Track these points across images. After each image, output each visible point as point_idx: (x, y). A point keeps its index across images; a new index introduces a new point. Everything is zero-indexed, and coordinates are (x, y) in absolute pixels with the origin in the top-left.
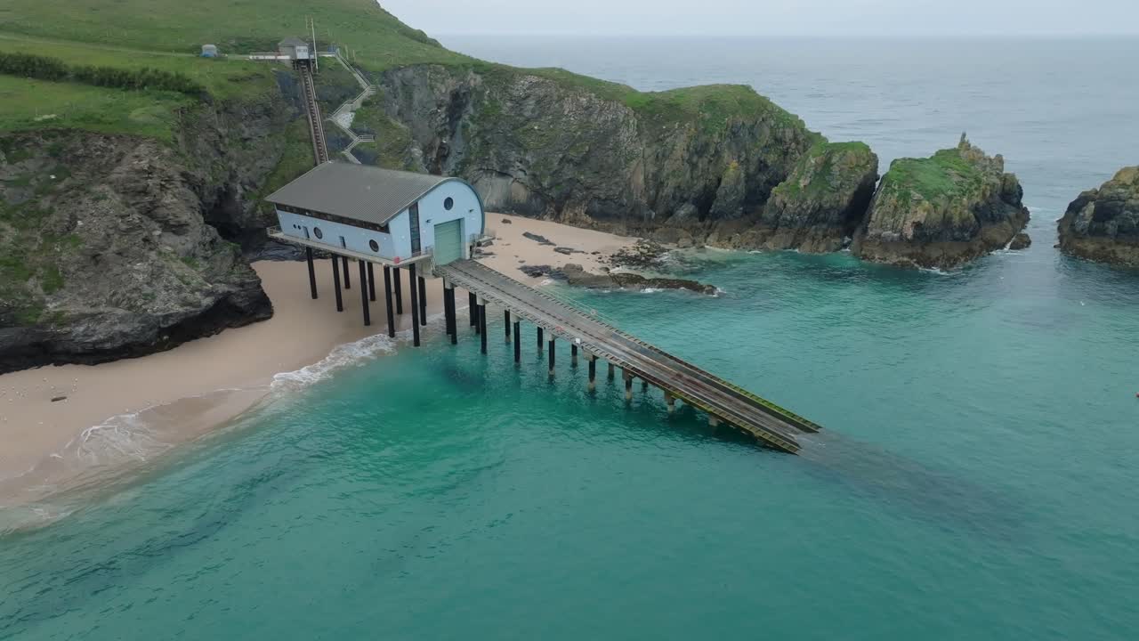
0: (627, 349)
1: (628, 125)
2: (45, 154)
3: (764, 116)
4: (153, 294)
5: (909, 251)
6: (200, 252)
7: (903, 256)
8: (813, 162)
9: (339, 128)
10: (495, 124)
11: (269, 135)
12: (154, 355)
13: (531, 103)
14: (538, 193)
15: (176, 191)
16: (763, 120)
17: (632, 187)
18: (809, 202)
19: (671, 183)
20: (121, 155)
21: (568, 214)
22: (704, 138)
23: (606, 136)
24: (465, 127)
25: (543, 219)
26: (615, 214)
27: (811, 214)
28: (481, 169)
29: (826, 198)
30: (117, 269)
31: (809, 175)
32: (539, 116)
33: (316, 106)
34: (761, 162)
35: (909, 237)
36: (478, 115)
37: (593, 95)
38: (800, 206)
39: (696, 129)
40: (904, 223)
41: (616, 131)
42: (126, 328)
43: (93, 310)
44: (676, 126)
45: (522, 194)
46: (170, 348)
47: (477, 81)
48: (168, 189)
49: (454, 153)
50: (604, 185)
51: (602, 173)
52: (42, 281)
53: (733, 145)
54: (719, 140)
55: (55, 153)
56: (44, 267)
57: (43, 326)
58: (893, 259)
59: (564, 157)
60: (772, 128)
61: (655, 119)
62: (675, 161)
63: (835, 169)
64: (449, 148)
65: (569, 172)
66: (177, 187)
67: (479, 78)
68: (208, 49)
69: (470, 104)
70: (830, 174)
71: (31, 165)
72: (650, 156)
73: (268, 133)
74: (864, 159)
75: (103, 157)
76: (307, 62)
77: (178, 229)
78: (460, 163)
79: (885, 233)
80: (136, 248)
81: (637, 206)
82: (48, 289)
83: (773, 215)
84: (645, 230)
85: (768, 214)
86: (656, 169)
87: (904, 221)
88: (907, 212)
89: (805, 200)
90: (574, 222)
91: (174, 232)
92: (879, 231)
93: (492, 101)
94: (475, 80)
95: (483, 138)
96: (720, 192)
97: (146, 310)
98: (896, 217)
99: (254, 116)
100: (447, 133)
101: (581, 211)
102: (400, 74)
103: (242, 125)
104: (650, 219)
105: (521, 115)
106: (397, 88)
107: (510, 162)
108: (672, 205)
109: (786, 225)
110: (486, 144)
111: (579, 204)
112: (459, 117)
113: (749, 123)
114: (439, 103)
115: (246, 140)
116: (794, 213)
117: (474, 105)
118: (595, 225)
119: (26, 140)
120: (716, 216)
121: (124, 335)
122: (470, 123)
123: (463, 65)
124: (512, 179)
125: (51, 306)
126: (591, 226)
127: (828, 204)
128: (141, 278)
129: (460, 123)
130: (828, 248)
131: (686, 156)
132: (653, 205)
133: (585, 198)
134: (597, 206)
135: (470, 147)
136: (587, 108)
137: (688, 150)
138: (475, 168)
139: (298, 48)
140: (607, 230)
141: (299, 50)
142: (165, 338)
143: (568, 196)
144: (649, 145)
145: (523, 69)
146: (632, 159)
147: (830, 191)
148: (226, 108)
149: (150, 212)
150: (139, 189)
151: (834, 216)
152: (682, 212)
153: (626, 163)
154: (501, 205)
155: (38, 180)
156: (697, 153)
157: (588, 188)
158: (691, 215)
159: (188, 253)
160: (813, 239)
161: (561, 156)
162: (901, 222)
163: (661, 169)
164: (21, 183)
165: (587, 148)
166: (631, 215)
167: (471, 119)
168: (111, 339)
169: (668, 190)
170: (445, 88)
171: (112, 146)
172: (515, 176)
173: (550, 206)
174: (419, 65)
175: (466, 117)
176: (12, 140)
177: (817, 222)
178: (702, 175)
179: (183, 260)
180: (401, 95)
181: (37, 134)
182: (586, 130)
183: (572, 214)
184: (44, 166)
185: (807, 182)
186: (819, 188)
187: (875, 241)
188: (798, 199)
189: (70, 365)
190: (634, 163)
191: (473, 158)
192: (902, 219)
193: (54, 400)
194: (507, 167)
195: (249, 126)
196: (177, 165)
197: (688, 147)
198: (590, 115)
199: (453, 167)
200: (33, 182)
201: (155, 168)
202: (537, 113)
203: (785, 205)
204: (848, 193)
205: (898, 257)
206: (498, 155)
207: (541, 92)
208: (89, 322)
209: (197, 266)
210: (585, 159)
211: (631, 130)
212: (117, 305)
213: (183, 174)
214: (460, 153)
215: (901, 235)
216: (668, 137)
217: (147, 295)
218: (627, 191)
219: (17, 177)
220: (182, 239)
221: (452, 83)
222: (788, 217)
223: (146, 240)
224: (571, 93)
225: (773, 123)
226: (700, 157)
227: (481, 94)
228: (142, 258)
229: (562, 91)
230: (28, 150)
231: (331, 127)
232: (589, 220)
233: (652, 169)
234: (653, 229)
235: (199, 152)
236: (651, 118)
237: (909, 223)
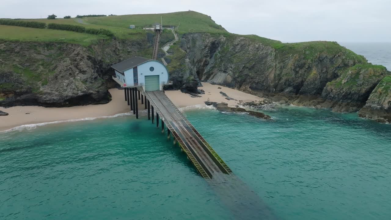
0: (182, 125)
1: (271, 55)
2: (57, 49)
3: (339, 54)
4: (66, 89)
5: (385, 115)
6: (89, 80)
7: (381, 117)
8: (350, 72)
9: (163, 51)
10: (226, 54)
11: (138, 52)
12: (64, 108)
13: (239, 46)
14: (235, 79)
15: (84, 61)
16: (339, 56)
17: (269, 79)
18: (344, 90)
19: (284, 78)
20: (74, 50)
21: (243, 87)
22: (303, 61)
23: (262, 59)
24: (216, 55)
25: (234, 89)
26: (260, 89)
27: (344, 95)
28: (218, 70)
29: (354, 89)
30: (60, 81)
31: (347, 78)
32: (240, 51)
33: (158, 44)
34: (335, 74)
35: (385, 108)
36: (221, 51)
37: (261, 43)
38: (340, 91)
39: (299, 57)
40: (384, 101)
41: (266, 57)
42: (55, 98)
43: (51, 92)
44: (291, 56)
45: (230, 79)
46: (69, 107)
47: (224, 39)
48: (82, 60)
49: (210, 64)
50: (258, 77)
51: (258, 73)
52: (42, 82)
53: (319, 66)
54: (311, 62)
55: (60, 49)
56: (44, 78)
57: (36, 94)
58: (375, 118)
59: (245, 66)
60: (343, 59)
61: (283, 53)
62: (288, 69)
63: (361, 76)
64: (209, 62)
65: (246, 72)
66: (85, 60)
67: (225, 38)
68: (131, 26)
69: (220, 47)
70: (358, 78)
71: (53, 51)
72: (278, 67)
73: (138, 51)
74: (379, 73)
75: (70, 50)
76: (159, 30)
77: (84, 72)
78: (211, 67)
79: (373, 105)
80: (67, 76)
81: (269, 86)
82: (43, 85)
83: (325, 94)
84: (270, 96)
85: (324, 94)
86: (280, 72)
87: (384, 100)
88: (386, 96)
89: (342, 89)
90: (244, 91)
91: (82, 73)
92: (370, 104)
93: (227, 46)
94: (223, 39)
95: (221, 59)
96: (306, 83)
97: (62, 94)
98: (381, 98)
99: (133, 45)
100: (209, 57)
101: (248, 87)
102: (192, 35)
103: (128, 48)
104: (273, 92)
105: (235, 51)
106: (190, 40)
107: (228, 67)
108: (284, 87)
109: (330, 99)
110: (222, 61)
111: (248, 84)
112: (215, 52)
113: (330, 56)
114: (205, 46)
115: (129, 52)
116: (335, 94)
117: (221, 47)
118: (252, 93)
119: (52, 45)
120: (302, 93)
121: (54, 99)
122: (218, 54)
123: (219, 33)
124: (227, 74)
125: (41, 89)
126: (250, 93)
127: (354, 92)
128: (65, 84)
129: (215, 53)
130: (347, 111)
131: (293, 68)
132: (275, 87)
133: (250, 82)
134: (254, 85)
135: (216, 62)
136: (257, 48)
137: (294, 65)
138: (217, 69)
139: (156, 26)
140: (255, 94)
141: (157, 27)
142: (67, 103)
143: (244, 81)
144: (279, 63)
145: (239, 35)
146: (270, 68)
147: (357, 86)
148: (123, 42)
149: (76, 67)
150: (74, 59)
151: (356, 97)
152: (287, 90)
153: (267, 69)
154: (222, 82)
155: (54, 56)
156: (299, 67)
157: (252, 78)
158: (290, 92)
159: (84, 80)
160: (340, 105)
161: (244, 65)
162: (383, 101)
163: (281, 73)
164: (50, 56)
165: (254, 63)
166: (266, 90)
167: (219, 52)
168: (50, 100)
169: (283, 81)
170: (209, 41)
171: (73, 47)
172: (228, 73)
173: (238, 84)
174: (200, 33)
175: (218, 51)
176: (49, 44)
177: (347, 98)
178: (300, 76)
179: (82, 82)
180: (191, 42)
181: (56, 43)
182: (255, 56)
183: (245, 88)
184: (57, 52)
185: (346, 81)
186: (352, 85)
187: (368, 108)
188: (339, 88)
189: (41, 107)
190: (271, 69)
191: (217, 66)
192: (383, 99)
193: (26, 114)
194: (226, 69)
195: (131, 48)
196: (87, 54)
197: (294, 64)
198: (258, 51)
199: (209, 68)
200: (53, 56)
201: (80, 54)
202: (240, 50)
203: (332, 90)
204: (366, 87)
205: (378, 117)
206: (224, 65)
207: (243, 43)
208: (48, 95)
209: (87, 84)
210: (253, 67)
211: (272, 57)
212: (57, 91)
213: (88, 56)
214: (212, 64)
215: (382, 107)
216: (286, 60)
217: (64, 89)
218: (266, 80)
219: (49, 54)
220: (84, 76)
221: (212, 39)
222: (332, 96)
223: (70, 74)
224: (253, 43)
225: (344, 57)
226: (301, 69)
227: (224, 44)
228: (68, 79)
229: (251, 42)
230: (53, 47)
231: (160, 50)
232: (250, 90)
233: (278, 72)
234: (273, 96)
235: (106, 53)
236: (282, 52)
237: (386, 102)
